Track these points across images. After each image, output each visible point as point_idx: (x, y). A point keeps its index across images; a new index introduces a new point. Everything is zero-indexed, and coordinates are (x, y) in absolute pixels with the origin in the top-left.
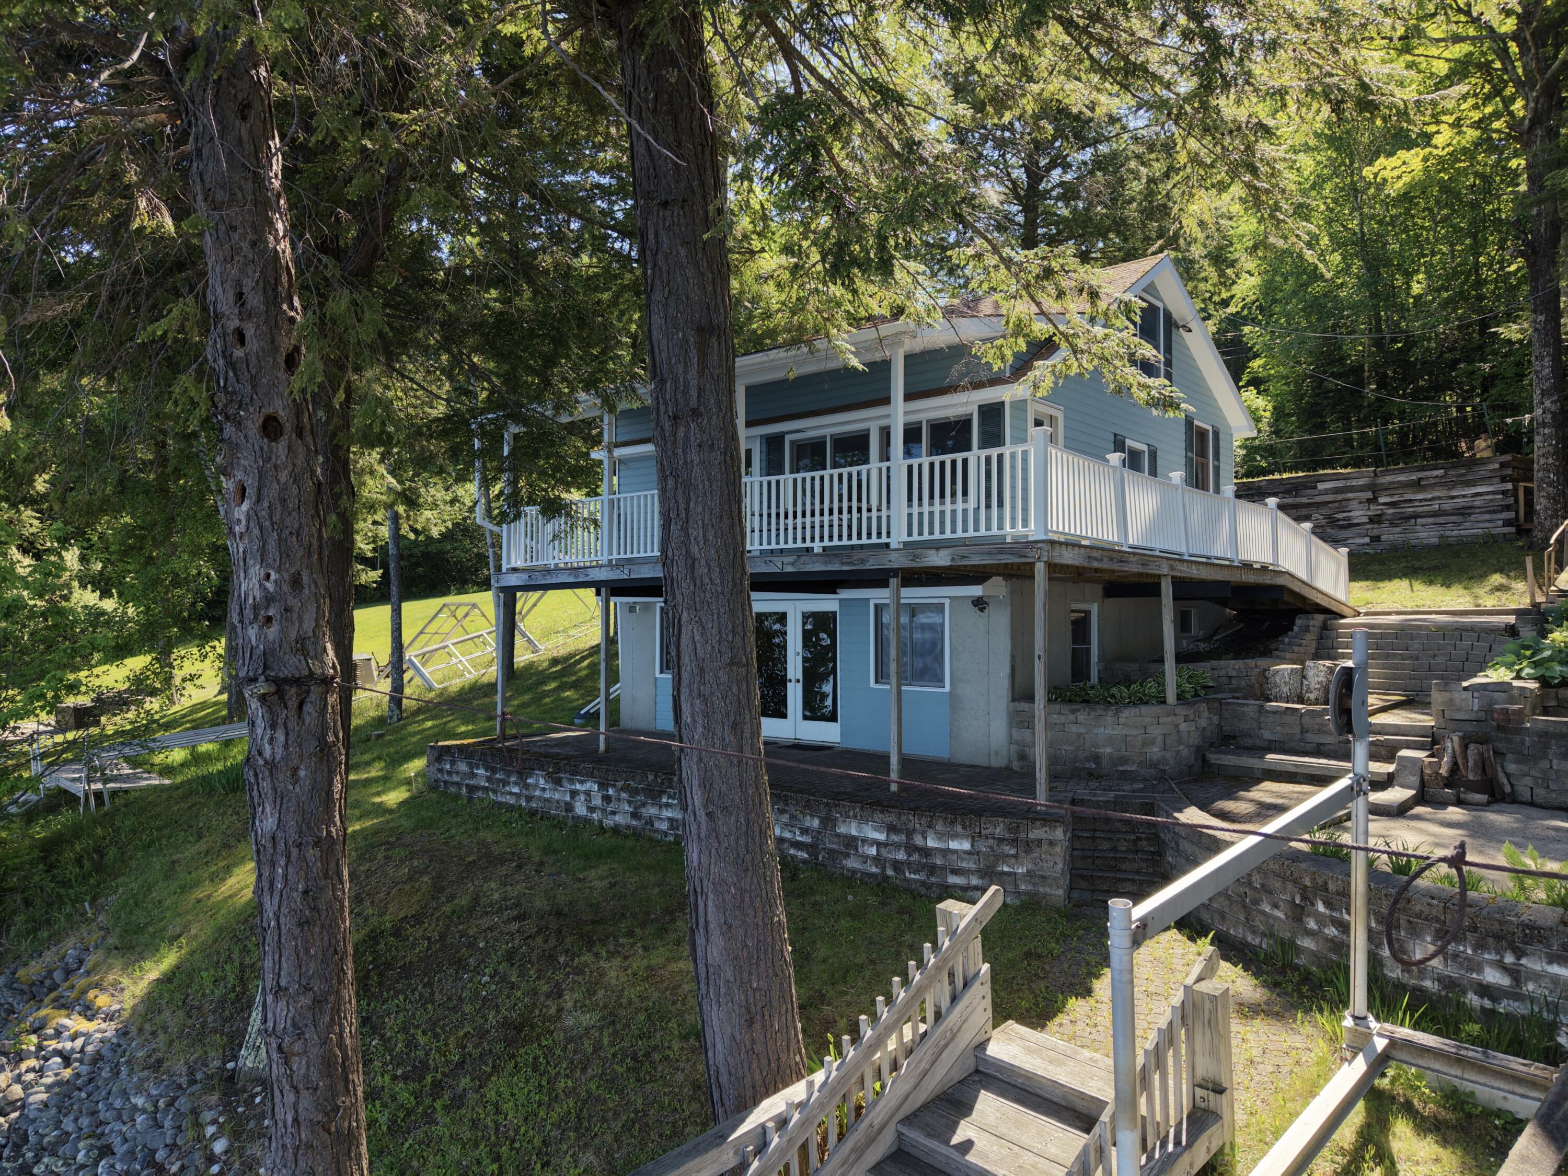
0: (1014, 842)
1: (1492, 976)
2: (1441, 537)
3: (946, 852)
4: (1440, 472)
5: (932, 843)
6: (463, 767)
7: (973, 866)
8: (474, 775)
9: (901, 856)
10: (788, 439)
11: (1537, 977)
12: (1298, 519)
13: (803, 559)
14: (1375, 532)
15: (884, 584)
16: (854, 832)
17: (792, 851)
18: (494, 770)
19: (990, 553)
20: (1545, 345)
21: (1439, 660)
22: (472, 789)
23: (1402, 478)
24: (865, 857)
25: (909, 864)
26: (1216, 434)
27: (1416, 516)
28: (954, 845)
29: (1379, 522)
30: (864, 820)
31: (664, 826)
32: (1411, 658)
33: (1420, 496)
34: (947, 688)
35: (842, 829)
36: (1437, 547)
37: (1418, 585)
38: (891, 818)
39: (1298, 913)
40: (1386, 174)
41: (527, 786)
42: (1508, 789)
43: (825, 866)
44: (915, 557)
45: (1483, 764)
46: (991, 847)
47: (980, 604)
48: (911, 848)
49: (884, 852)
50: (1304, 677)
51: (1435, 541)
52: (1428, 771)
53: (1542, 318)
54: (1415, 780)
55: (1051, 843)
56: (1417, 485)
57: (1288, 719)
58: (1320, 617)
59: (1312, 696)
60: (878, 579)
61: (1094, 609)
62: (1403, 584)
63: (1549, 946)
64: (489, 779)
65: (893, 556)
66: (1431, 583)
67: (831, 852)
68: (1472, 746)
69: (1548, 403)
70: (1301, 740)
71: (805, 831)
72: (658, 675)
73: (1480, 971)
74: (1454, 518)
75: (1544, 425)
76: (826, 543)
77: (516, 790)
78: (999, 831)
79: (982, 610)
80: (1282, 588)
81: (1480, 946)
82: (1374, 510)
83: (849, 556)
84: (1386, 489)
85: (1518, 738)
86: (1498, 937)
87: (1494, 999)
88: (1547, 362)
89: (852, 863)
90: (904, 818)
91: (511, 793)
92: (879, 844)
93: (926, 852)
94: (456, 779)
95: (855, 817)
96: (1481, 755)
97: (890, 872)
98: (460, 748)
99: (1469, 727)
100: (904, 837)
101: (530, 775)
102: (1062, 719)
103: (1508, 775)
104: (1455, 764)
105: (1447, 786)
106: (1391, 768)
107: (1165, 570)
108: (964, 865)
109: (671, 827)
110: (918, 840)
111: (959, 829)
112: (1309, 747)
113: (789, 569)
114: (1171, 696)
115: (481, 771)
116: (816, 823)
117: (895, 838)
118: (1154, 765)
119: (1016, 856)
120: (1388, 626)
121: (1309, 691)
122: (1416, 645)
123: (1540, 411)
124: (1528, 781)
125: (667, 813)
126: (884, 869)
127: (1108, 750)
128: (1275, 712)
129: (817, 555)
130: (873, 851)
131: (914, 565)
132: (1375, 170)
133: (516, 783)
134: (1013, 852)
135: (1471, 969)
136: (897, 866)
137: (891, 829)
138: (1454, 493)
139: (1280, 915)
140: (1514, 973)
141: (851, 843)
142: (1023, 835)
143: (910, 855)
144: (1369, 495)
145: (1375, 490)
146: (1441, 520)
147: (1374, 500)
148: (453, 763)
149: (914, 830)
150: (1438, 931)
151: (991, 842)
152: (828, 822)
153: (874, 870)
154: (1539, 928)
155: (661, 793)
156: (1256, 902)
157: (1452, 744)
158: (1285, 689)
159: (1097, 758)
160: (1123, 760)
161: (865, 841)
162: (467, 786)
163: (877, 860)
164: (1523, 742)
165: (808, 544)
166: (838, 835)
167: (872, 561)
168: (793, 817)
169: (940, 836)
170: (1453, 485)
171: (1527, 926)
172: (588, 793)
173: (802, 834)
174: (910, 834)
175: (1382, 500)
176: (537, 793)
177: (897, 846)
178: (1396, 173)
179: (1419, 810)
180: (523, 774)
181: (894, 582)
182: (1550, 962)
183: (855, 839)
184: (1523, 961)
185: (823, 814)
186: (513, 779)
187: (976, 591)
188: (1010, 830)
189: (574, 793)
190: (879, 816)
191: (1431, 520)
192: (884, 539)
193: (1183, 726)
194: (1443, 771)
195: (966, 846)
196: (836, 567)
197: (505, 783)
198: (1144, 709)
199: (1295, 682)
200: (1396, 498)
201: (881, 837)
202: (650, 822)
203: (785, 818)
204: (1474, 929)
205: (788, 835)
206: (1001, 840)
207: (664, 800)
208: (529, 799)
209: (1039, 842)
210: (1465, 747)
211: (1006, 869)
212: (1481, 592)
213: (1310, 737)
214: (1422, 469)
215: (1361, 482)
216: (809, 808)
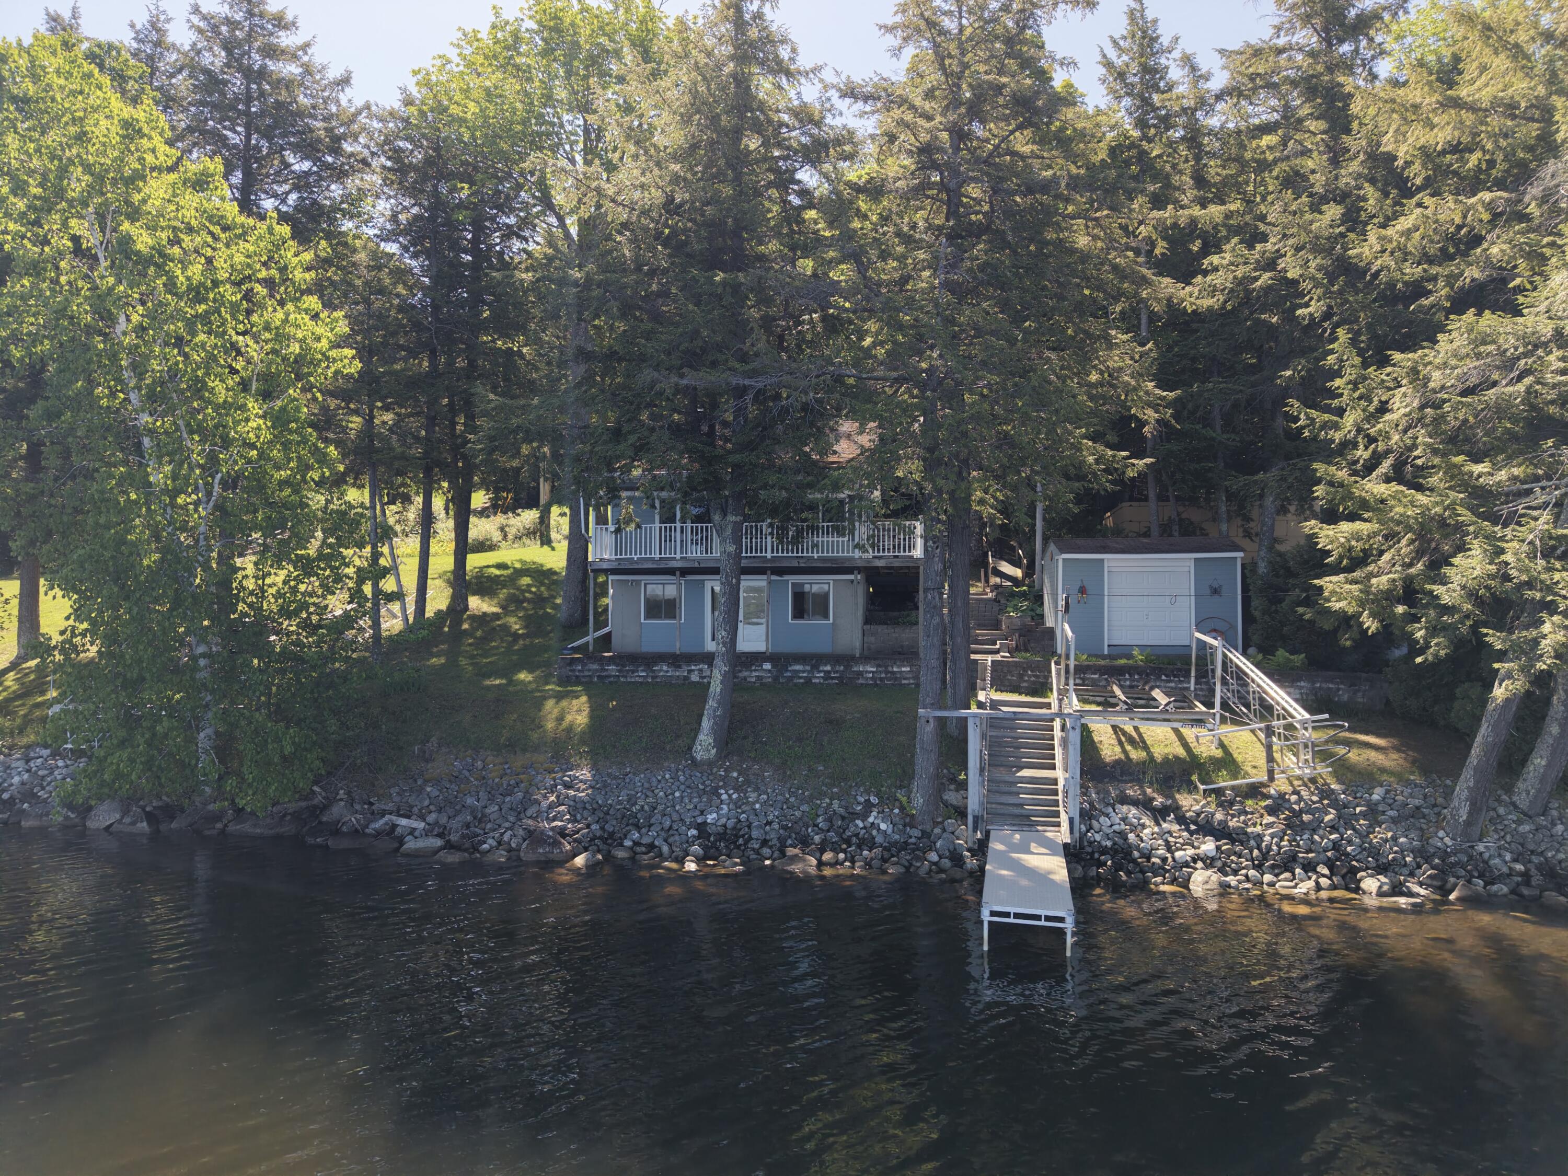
3: (902, 672)
5: (895, 670)
6: (594, 667)
7: (911, 676)
9: (884, 675)
13: (810, 561)
16: (861, 669)
17: (829, 682)
18: (624, 666)
22: (603, 677)
24: (867, 678)
25: (886, 678)
28: (904, 669)
30: (865, 664)
31: (753, 680)
35: (855, 669)
38: (878, 662)
39: (1021, 677)
41: (652, 671)
48: (887, 672)
49: (876, 675)
54: (1007, 650)
60: (849, 570)
64: (619, 671)
67: (850, 678)
71: (836, 672)
72: (643, 621)
77: (644, 674)
89: (861, 681)
90: (884, 661)
91: (639, 676)
92: (874, 672)
93: (893, 673)
94: (587, 673)
95: (862, 663)
96: (1024, 640)
97: (879, 682)
100: (884, 669)
101: (656, 665)
103: (1032, 647)
104: (1018, 644)
105: (1017, 651)
106: (997, 647)
110: (890, 669)
111: (906, 663)
116: (842, 668)
117: (881, 669)
124: (1038, 649)
125: (754, 674)
126: (876, 682)
130: (871, 675)
136: (881, 679)
137: (878, 666)
141: (860, 674)
143: (887, 675)
149: (889, 666)
152: (848, 667)
153: (872, 682)
155: (752, 665)
157: (1016, 637)
161: (867, 672)
163: (872, 678)
166: (854, 672)
167: (847, 563)
169: (899, 667)
172: (701, 670)
173: (834, 673)
174: (886, 667)
176: (661, 674)
177: (882, 672)
180: (650, 665)
183: (862, 672)
185: (846, 664)
189: (690, 671)
192: (851, 554)
197: (633, 672)
202: (745, 679)
208: (654, 677)
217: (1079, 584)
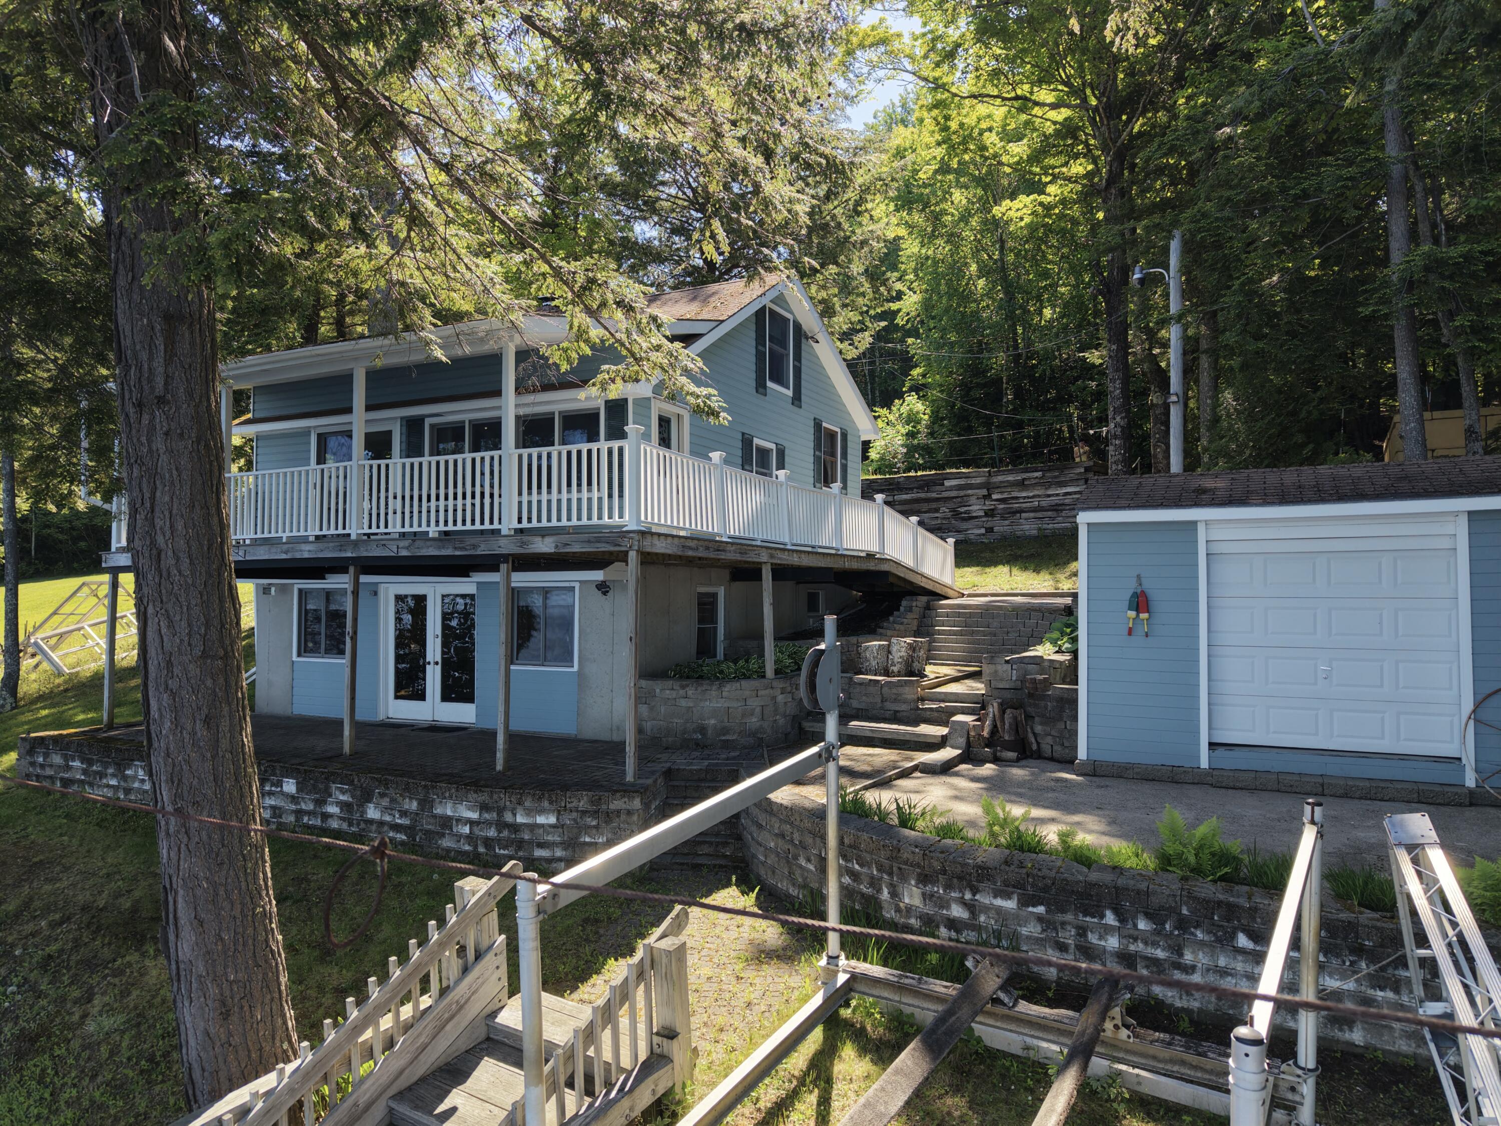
0: (595, 814)
1: (957, 912)
2: (1039, 529)
3: (533, 827)
4: (1039, 474)
5: (520, 819)
6: (57, 759)
7: (557, 839)
8: (68, 768)
9: (492, 833)
10: (428, 422)
11: (986, 909)
12: (906, 513)
13: (418, 543)
14: (989, 525)
15: (495, 569)
16: (449, 813)
17: (391, 834)
18: (90, 762)
19: (589, 542)
20: (1117, 370)
21: (1012, 636)
22: (66, 783)
23: (1010, 478)
24: (459, 837)
25: (498, 840)
26: (844, 436)
27: (1021, 511)
28: (541, 820)
29: (993, 516)
30: (459, 800)
32: (990, 634)
33: (1024, 494)
34: (576, 668)
35: (438, 810)
36: (1036, 538)
37: (1015, 571)
38: (484, 797)
40: (1012, 214)
41: (125, 778)
42: (1035, 747)
43: (421, 847)
44: (523, 544)
45: (1016, 727)
46: (575, 820)
47: (603, 588)
48: (501, 825)
49: (476, 830)
50: (889, 652)
51: (1035, 532)
52: (972, 733)
53: (1114, 347)
54: (962, 741)
55: (629, 813)
56: (1022, 485)
57: (872, 689)
58: (924, 599)
59: (895, 669)
60: (490, 564)
61: (721, 592)
62: (1003, 570)
63: (995, 883)
64: (85, 772)
65: (503, 542)
66: (1026, 569)
67: (428, 832)
68: (1008, 711)
69: (1118, 419)
70: (882, 708)
71: (404, 814)
72: (295, 658)
73: (948, 907)
74: (1050, 514)
75: (1115, 437)
76: (442, 527)
77: (113, 782)
78: (583, 804)
79: (605, 593)
80: (887, 574)
81: (948, 887)
82: (989, 505)
83: (462, 541)
84: (999, 487)
85: (1042, 703)
86: (960, 878)
87: (958, 931)
88: (1118, 384)
89: (447, 843)
90: (495, 797)
91: (108, 786)
92: (472, 823)
93: (515, 828)
94: (49, 772)
95: (451, 797)
96: (1015, 718)
97: (481, 850)
98: (55, 740)
99: (1008, 695)
100: (495, 815)
101: (129, 767)
102: (674, 694)
103: (1035, 734)
104: (995, 726)
105: (987, 746)
106: (944, 731)
107: (764, 557)
108: (550, 838)
109: (274, 816)
110: (508, 817)
111: (546, 804)
112: (888, 714)
113: (404, 553)
114: (770, 671)
115: (76, 764)
116: (414, 805)
117: (487, 816)
118: (753, 734)
119: (597, 827)
120: (977, 607)
121: (893, 665)
122: (995, 624)
123: (1112, 425)
124: (1049, 740)
126: (476, 847)
127: (713, 722)
128: (862, 684)
129: (433, 539)
130: (466, 830)
131: (522, 551)
132: (1003, 210)
133: (114, 775)
134: (594, 823)
135: (942, 907)
136: (488, 842)
137: (484, 808)
138: (1050, 492)
139: (811, 867)
140: (971, 907)
141: (447, 822)
142: (604, 807)
143: (500, 832)
144: (984, 492)
145: (989, 487)
146: (1039, 515)
147: (988, 497)
148: (46, 756)
149: (505, 808)
150: (919, 875)
151: (574, 815)
152: (426, 804)
153: (467, 848)
154: (988, 868)
156: (796, 858)
157: (993, 709)
158: (874, 663)
159: (702, 729)
160: (725, 731)
161: (459, 820)
162: (62, 779)
163: (470, 838)
164: (1046, 707)
165: (424, 528)
166: (435, 816)
167: (483, 546)
168: (393, 800)
169: (529, 812)
170: (1049, 485)
171: (980, 867)
173: (401, 817)
174: (500, 811)
175: (994, 497)
176: (136, 785)
177: (488, 823)
178: (1019, 214)
179: (963, 767)
180: (121, 767)
181: (504, 567)
182: (995, 897)
183: (450, 818)
184: (977, 897)
185: (421, 796)
186: (110, 771)
187: (598, 575)
188: (592, 803)
190: (472, 796)
191: (1032, 515)
192: (496, 526)
193: (780, 698)
194: (986, 733)
195: (552, 820)
196: (448, 552)
197: (102, 775)
198: (744, 683)
199: (881, 658)
200: (1005, 496)
201: (474, 816)
203: (385, 802)
204: (944, 872)
205: (387, 818)
206: (584, 813)
207: (267, 788)
208: (128, 791)
209: (619, 812)
210: (1003, 712)
211: (587, 839)
212: (1061, 576)
213: (888, 705)
214: (1026, 471)
215: (978, 480)
216: (408, 791)
217: (1131, 587)
